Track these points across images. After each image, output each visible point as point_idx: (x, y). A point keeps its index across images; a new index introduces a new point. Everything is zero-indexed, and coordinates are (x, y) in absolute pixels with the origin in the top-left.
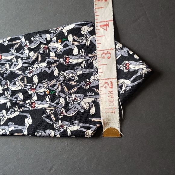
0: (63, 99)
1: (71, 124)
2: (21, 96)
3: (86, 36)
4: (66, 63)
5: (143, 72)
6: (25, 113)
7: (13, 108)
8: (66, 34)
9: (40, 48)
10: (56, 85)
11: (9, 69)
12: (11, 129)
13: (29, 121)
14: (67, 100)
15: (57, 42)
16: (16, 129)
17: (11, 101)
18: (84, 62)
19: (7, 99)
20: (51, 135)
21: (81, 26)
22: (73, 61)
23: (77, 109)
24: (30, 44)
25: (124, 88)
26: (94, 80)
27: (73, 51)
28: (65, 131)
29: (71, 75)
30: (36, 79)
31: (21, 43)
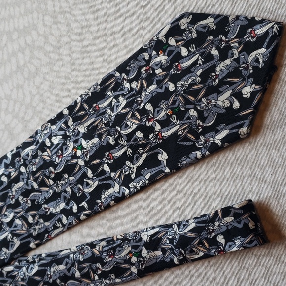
0: (193, 110)
1: (216, 133)
2: (139, 134)
3: (189, 28)
4: (178, 71)
5: (275, 29)
6: (154, 150)
7: (136, 154)
8: (164, 40)
9: (142, 73)
10: (176, 100)
11: (112, 114)
12: (148, 176)
13: (163, 157)
14: (199, 108)
15: (158, 55)
16: (154, 172)
17: (130, 147)
18: (200, 57)
19: (124, 147)
20: (198, 157)
21: (177, 22)
22: (186, 64)
23: (216, 112)
24: (128, 76)
25: (261, 61)
26: (220, 70)
27: (181, 53)
28: (214, 143)
29: (190, 81)
30: (149, 107)
31: (116, 80)
